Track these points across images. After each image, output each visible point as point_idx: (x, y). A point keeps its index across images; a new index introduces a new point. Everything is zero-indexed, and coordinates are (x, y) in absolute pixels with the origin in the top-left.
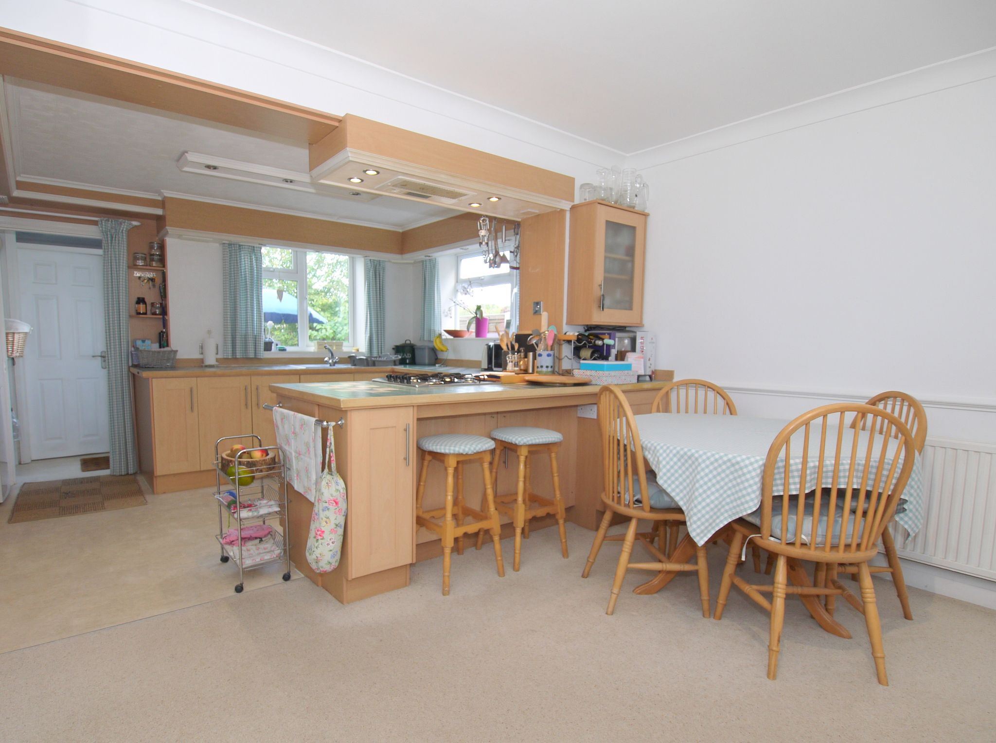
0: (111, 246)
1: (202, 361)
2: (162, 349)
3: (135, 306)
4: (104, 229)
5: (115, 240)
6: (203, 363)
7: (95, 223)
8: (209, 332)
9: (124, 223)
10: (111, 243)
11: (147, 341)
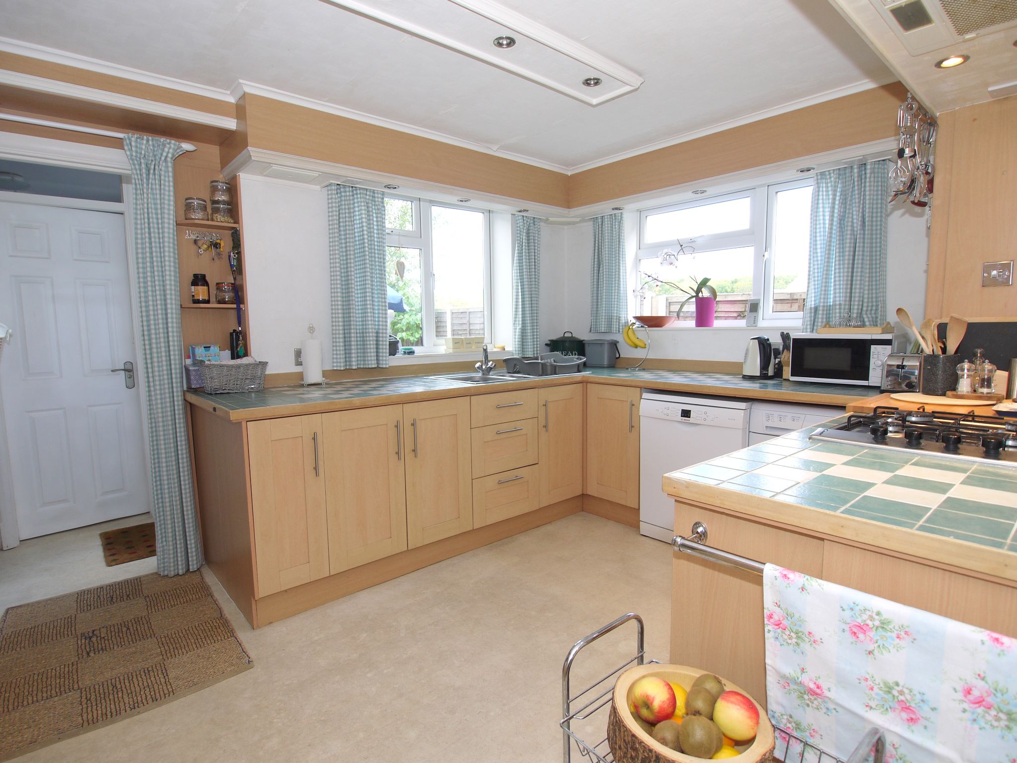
0: (148, 185)
1: (301, 376)
2: (238, 361)
3: (191, 289)
4: (134, 154)
5: (154, 174)
6: (302, 379)
7: (117, 144)
8: (311, 329)
9: (169, 143)
10: (148, 179)
11: (212, 348)
